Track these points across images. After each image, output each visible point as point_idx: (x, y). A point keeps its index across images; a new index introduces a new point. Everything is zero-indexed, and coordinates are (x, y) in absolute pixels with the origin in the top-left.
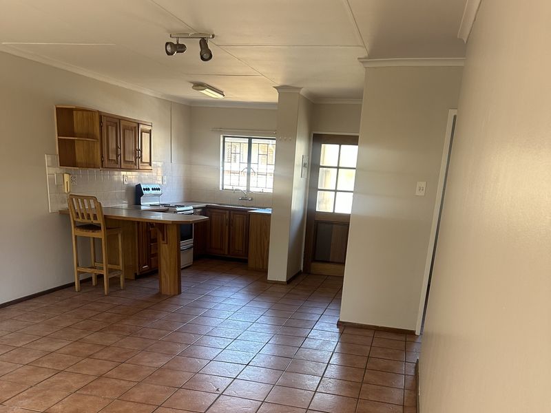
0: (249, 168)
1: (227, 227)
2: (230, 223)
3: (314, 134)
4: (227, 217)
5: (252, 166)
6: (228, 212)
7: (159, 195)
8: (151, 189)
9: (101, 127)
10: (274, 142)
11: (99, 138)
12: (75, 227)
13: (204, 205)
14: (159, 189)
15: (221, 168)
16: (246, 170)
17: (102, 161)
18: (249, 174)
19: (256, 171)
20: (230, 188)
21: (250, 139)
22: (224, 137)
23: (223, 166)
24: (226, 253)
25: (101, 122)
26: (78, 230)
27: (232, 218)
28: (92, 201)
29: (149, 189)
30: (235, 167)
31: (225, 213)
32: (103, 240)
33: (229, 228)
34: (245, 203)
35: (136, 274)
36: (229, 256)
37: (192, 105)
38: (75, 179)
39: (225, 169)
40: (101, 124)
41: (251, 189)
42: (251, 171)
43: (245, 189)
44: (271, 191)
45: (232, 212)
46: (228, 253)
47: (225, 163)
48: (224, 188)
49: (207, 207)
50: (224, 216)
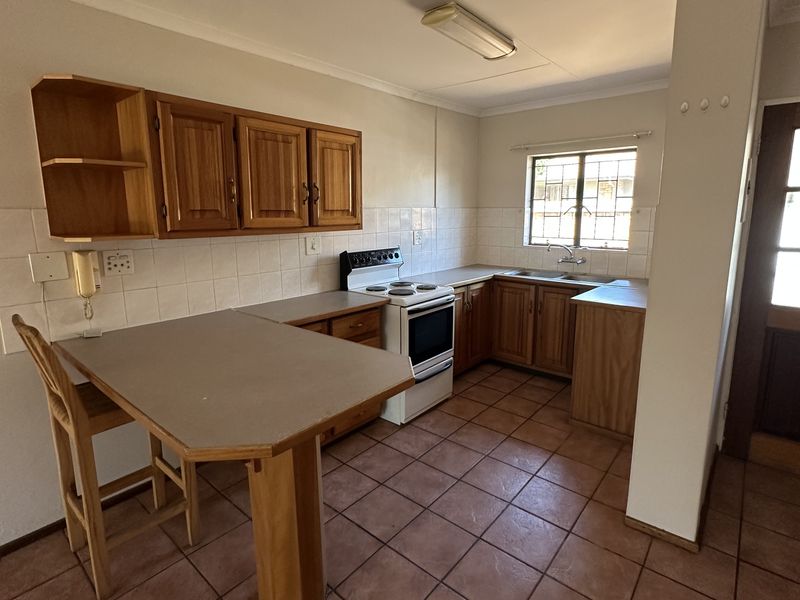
0: (579, 206)
1: (531, 316)
2: (538, 309)
3: (766, 107)
4: (532, 298)
5: (585, 202)
6: (533, 288)
7: (399, 266)
9: (156, 129)
10: (634, 155)
11: (149, 158)
13: (488, 275)
15: (527, 209)
16: (575, 210)
17: (162, 218)
18: (578, 216)
19: (592, 210)
21: (583, 156)
22: (534, 159)
23: (531, 207)
24: (529, 362)
25: (153, 117)
27: (541, 298)
30: (553, 205)
31: (529, 290)
33: (535, 317)
34: (568, 268)
36: (533, 368)
37: (480, 116)
38: (124, 261)
39: (534, 211)
40: (154, 124)
41: (582, 243)
42: (584, 210)
43: (571, 242)
44: (625, 245)
45: (541, 289)
46: (533, 362)
47: (535, 202)
48: (533, 242)
49: (495, 279)
50: (526, 294)
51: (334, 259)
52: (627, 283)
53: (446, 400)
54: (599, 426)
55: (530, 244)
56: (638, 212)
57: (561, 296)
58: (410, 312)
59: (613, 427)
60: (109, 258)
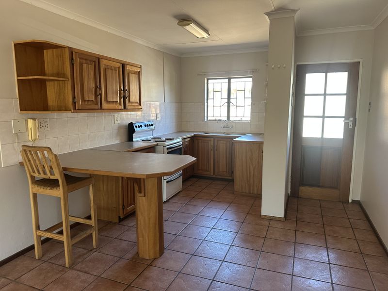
0: (229, 102)
1: (212, 152)
2: (215, 149)
3: (298, 65)
4: (212, 144)
5: (231, 100)
6: (212, 139)
7: (153, 130)
8: (143, 126)
9: (72, 64)
10: (251, 79)
11: (69, 77)
12: (32, 183)
13: (191, 135)
14: (152, 125)
15: (206, 104)
16: (226, 104)
17: (75, 103)
18: (229, 107)
19: (235, 104)
20: (214, 119)
21: (229, 79)
22: (208, 80)
23: (207, 102)
24: (212, 174)
25: (72, 59)
26: (36, 186)
27: (216, 144)
28: (46, 153)
29: (141, 126)
32: (62, 198)
33: (214, 152)
34: (225, 130)
35: (119, 217)
36: (214, 176)
37: (182, 57)
38: (46, 124)
39: (209, 105)
40: (72, 61)
41: (231, 119)
42: (231, 104)
43: (226, 119)
44: (249, 119)
45: (216, 139)
46: (214, 174)
47: (209, 100)
48: (209, 119)
49: (195, 136)
50: (210, 142)
51: (126, 126)
52: (250, 135)
53: (180, 192)
54: (246, 193)
55: (207, 120)
56: (254, 104)
57: (225, 142)
58: (168, 149)
59: (252, 192)
60: (41, 123)
